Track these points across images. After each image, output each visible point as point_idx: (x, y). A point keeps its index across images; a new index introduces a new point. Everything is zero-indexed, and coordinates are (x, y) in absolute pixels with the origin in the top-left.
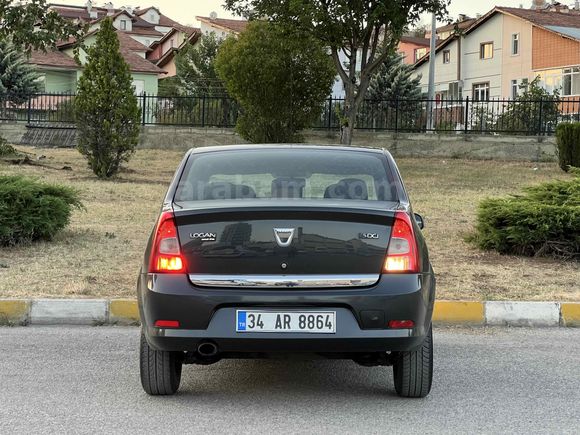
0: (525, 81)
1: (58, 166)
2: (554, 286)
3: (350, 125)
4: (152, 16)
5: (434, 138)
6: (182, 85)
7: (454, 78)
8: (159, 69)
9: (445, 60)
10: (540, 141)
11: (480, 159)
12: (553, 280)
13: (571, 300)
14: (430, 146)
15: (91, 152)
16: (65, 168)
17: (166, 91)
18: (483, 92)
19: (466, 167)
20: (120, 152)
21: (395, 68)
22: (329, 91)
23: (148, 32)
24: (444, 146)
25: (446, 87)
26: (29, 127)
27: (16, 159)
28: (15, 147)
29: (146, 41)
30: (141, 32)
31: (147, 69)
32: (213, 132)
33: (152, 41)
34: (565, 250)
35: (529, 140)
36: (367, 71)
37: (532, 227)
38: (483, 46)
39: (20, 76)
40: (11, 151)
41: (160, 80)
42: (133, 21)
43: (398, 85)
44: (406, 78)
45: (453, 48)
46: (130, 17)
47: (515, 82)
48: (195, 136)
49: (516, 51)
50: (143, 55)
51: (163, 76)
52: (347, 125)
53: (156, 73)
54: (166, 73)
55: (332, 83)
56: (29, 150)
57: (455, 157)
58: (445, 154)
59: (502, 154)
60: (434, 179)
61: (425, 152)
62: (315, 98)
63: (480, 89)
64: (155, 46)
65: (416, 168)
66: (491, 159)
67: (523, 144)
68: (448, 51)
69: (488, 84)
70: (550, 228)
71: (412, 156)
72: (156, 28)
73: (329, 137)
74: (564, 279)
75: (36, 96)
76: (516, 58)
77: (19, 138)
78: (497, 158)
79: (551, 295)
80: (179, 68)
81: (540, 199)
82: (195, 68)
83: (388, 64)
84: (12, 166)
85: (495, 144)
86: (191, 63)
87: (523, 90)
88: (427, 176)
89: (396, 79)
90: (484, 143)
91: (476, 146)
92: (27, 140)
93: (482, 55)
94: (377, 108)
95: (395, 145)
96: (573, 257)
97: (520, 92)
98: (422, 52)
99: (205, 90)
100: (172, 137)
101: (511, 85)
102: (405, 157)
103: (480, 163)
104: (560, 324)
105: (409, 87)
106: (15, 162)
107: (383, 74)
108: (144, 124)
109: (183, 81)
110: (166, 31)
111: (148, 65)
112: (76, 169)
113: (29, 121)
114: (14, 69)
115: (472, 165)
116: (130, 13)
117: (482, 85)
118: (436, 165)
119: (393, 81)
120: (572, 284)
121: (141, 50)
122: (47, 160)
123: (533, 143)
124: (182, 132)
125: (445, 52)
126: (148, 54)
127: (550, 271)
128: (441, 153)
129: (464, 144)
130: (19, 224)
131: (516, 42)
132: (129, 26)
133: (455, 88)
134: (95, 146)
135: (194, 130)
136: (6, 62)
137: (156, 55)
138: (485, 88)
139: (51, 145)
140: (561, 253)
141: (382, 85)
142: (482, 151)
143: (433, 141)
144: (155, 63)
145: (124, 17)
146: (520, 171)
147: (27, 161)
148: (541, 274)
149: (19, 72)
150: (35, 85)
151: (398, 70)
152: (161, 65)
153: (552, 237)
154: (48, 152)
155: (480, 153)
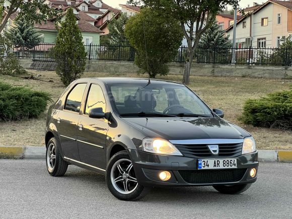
0: (284, 37)
1: (47, 80)
2: (277, 143)
3: (190, 61)
4: (98, 4)
5: (233, 67)
6: (112, 39)
7: (248, 36)
8: (100, 31)
9: (244, 26)
10: (286, 69)
11: (255, 78)
12: (278, 139)
13: (284, 149)
14: (231, 71)
15: (62, 74)
16: (50, 81)
17: (104, 41)
18: (262, 43)
19: (248, 82)
20: (76, 74)
21: (216, 31)
22: (180, 44)
23: (96, 12)
24: (238, 71)
25: (244, 40)
26: (34, 60)
27: (27, 76)
28: (26, 70)
29: (95, 16)
30: (93, 12)
31: (94, 30)
32: (123, 63)
33: (98, 16)
34: (285, 125)
35: (280, 68)
36: (199, 34)
37: (269, 113)
38: (263, 19)
39: (31, 35)
40: (25, 72)
41: (100, 36)
42: (89, 6)
43: (218, 39)
44: (221, 37)
45: (248, 21)
46: (87, 4)
47: (279, 38)
48: (115, 65)
49: (279, 22)
50: (93, 24)
51: (103, 34)
52: (188, 61)
53: (99, 33)
54: (104, 33)
55: (182, 39)
56: (34, 72)
57: (244, 77)
58: (238, 75)
59: (267, 75)
60: (231, 88)
61: (228, 74)
62: (174, 47)
63: (261, 41)
64: (99, 19)
65: (223, 82)
66: (261, 78)
67: (278, 70)
68: (245, 22)
69: (265, 39)
70: (278, 114)
71: (222, 76)
72: (100, 10)
73: (181, 66)
74: (283, 139)
75: (38, 45)
76: (279, 26)
77: (29, 66)
78: (264, 77)
79: (275, 146)
80: (110, 31)
81: (274, 99)
82: (118, 31)
83: (213, 29)
84: (25, 80)
85: (264, 70)
86: (116, 28)
87: (283, 42)
88: (228, 86)
89: (217, 37)
90: (258, 69)
91: (254, 71)
92: (33, 67)
93: (262, 24)
94: (207, 51)
95: (213, 70)
96: (289, 128)
97: (281, 43)
98: (232, 22)
99: (123, 41)
100: (103, 66)
101: (277, 39)
102: (218, 76)
103: (256, 80)
104: (278, 161)
105: (223, 41)
106: (26, 78)
107: (210, 34)
108: (90, 59)
109: (112, 37)
110: (105, 11)
111: (95, 29)
112: (55, 82)
113: (34, 57)
114: (28, 31)
115: (252, 81)
116: (87, 2)
117: (262, 39)
118: (233, 81)
119: (215, 38)
120: (286, 142)
121: (92, 21)
122: (42, 77)
123: (282, 70)
124: (108, 63)
125: (244, 23)
126: (96, 23)
127: (276, 135)
128: (237, 75)
129: (248, 70)
130: (22, 110)
131: (279, 17)
132: (87, 9)
133: (249, 41)
134: (64, 71)
135: (115, 62)
136: (24, 28)
137: (100, 24)
138: (264, 41)
139: (44, 70)
140: (283, 126)
141: (209, 40)
142: (257, 74)
143: (233, 69)
144: (98, 27)
145: (84, 4)
146: (275, 84)
147: (32, 78)
148: (272, 136)
149: (30, 33)
150: (38, 39)
151: (217, 32)
152: (102, 29)
153: (278, 118)
154: (43, 73)
155: (256, 75)
